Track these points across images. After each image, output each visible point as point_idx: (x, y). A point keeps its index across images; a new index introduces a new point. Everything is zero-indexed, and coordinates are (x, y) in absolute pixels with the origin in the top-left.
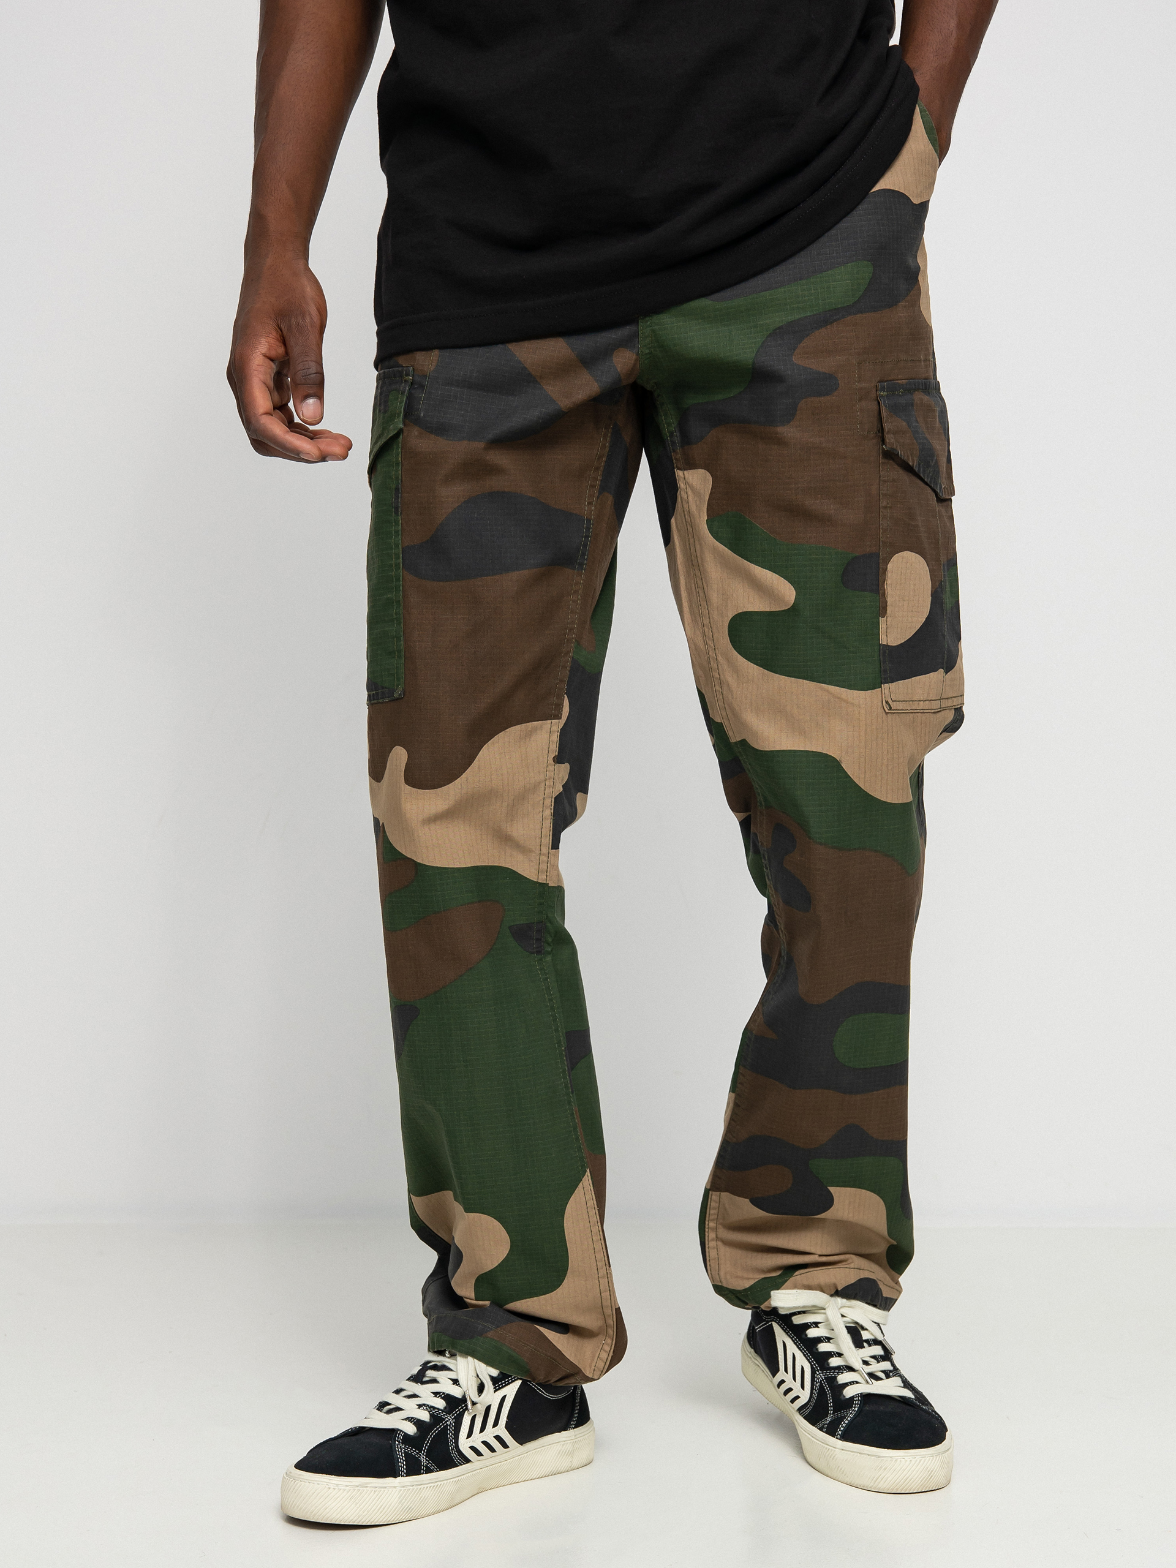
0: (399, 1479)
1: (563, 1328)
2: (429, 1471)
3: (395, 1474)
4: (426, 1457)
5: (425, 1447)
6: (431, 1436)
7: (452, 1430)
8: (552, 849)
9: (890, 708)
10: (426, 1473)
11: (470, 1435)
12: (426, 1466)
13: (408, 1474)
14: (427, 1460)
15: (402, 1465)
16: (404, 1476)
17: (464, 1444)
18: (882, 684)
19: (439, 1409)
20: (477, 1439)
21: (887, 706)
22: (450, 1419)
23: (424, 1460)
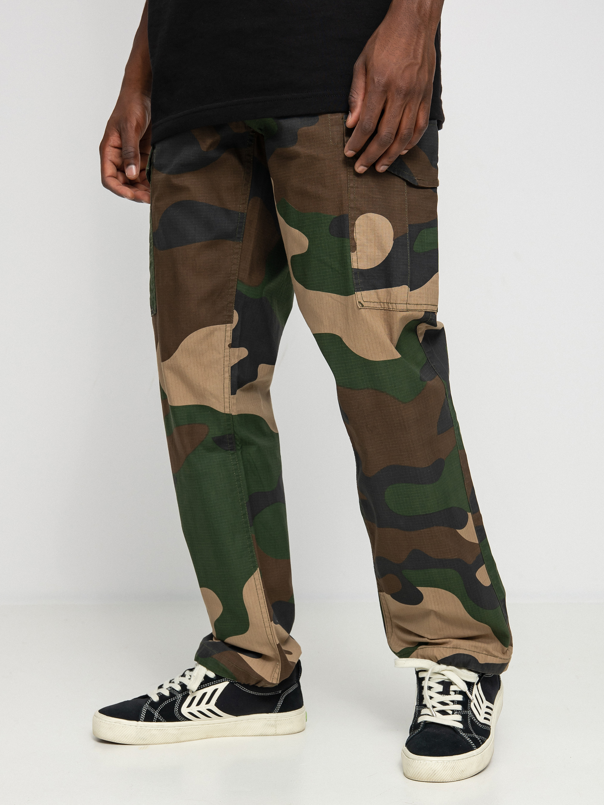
0: (140, 722)
1: (258, 655)
2: (158, 721)
3: (138, 719)
4: (159, 713)
5: (160, 708)
6: (166, 703)
7: (179, 701)
8: (231, 395)
9: (363, 306)
10: (156, 722)
11: (189, 706)
12: (157, 718)
13: (145, 720)
14: (158, 715)
15: (143, 715)
16: (142, 721)
17: (185, 710)
18: (355, 292)
19: (176, 690)
20: (194, 709)
21: (360, 305)
22: (179, 696)
23: (156, 714)
